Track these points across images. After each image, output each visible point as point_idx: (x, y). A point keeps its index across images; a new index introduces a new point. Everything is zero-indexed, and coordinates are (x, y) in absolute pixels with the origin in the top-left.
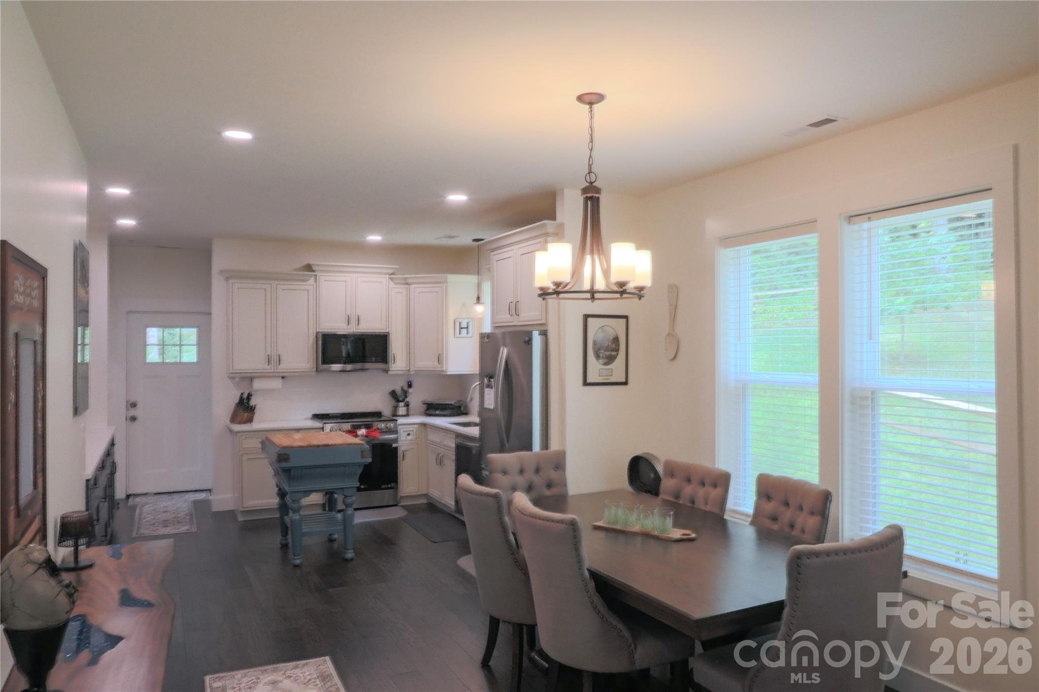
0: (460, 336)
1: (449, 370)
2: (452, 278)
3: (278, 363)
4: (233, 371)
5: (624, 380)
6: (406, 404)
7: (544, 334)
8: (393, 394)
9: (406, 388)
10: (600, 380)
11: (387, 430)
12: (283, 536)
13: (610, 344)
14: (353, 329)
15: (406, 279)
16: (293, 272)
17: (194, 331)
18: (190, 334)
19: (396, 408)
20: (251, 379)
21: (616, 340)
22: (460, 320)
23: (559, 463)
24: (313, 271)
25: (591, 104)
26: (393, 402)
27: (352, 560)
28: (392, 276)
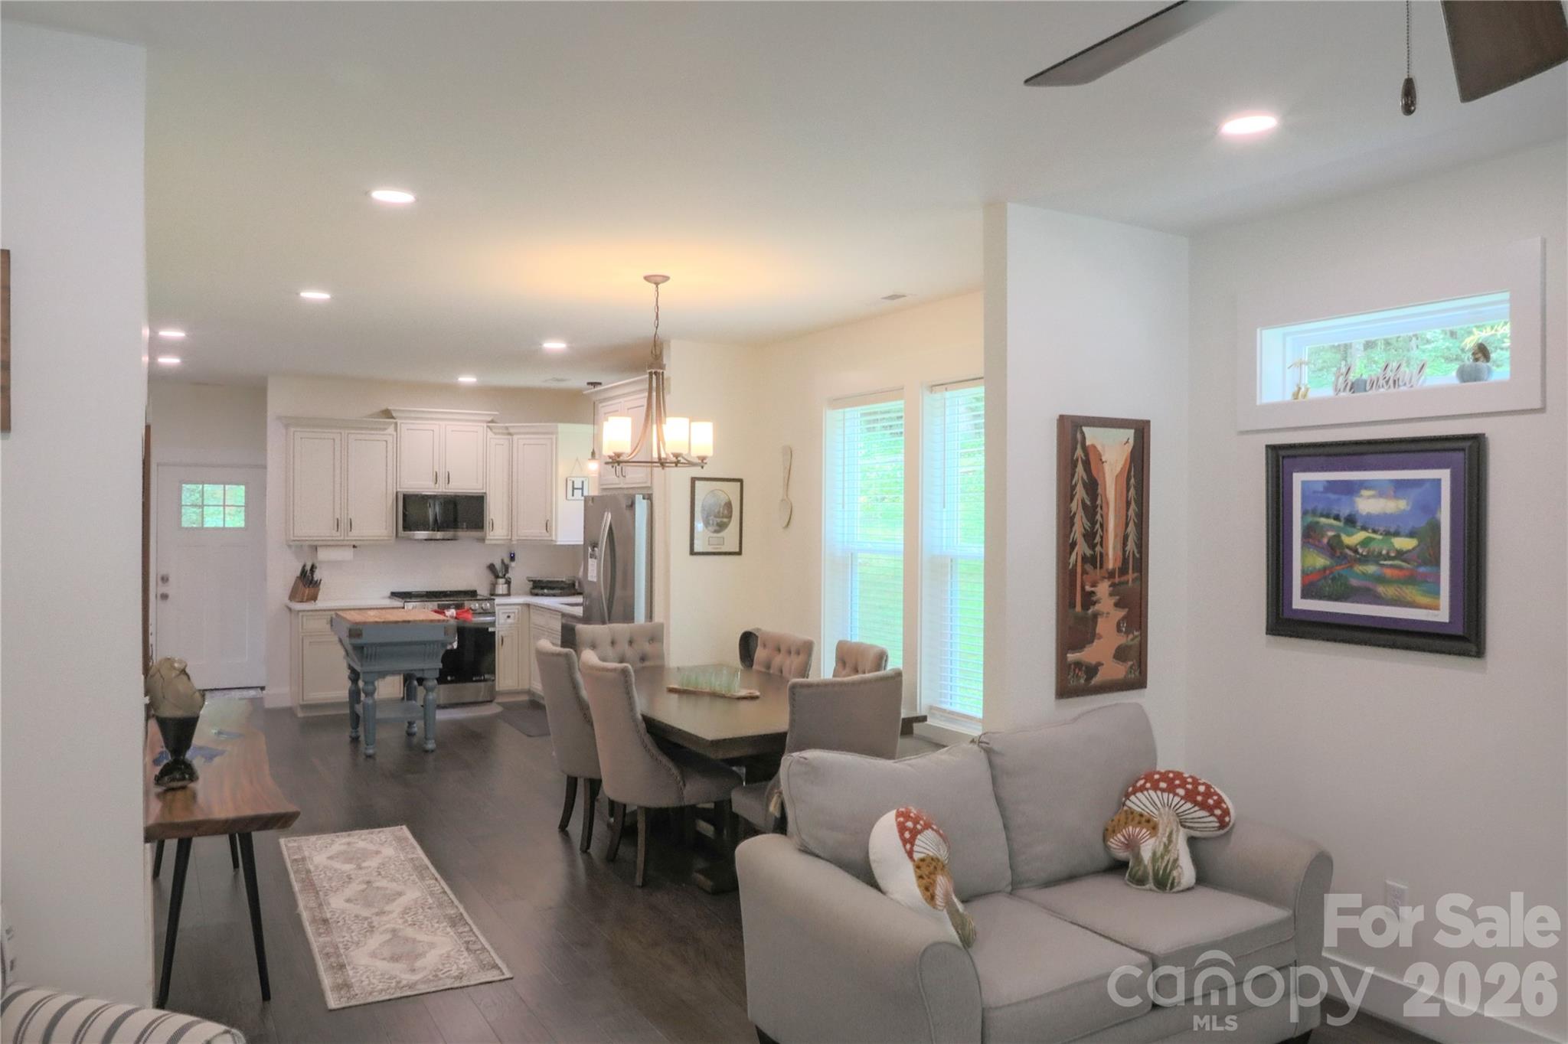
0: (573, 498)
1: (559, 540)
2: (563, 428)
3: (349, 529)
4: (295, 539)
5: (737, 550)
6: (507, 580)
7: (649, 497)
8: (491, 567)
9: (507, 561)
10: (710, 549)
11: (482, 611)
12: (353, 728)
13: (721, 509)
14: (441, 489)
15: (507, 428)
16: (365, 419)
17: (240, 490)
18: (237, 494)
19: (494, 585)
20: (315, 548)
21: (729, 505)
22: (573, 479)
23: (656, 636)
24: (393, 418)
25: (657, 284)
26: (491, 577)
27: (432, 751)
28: (490, 424)
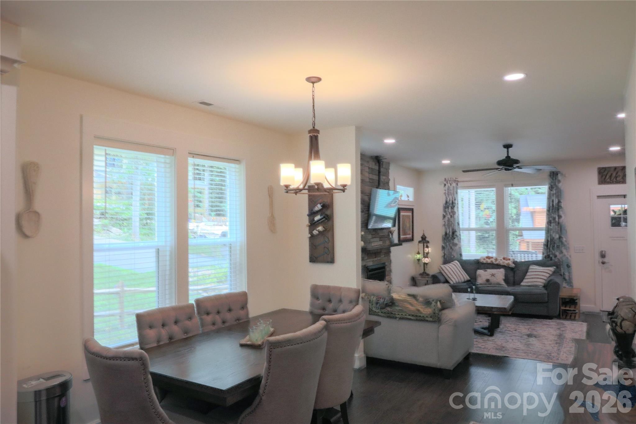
25: (313, 83)
